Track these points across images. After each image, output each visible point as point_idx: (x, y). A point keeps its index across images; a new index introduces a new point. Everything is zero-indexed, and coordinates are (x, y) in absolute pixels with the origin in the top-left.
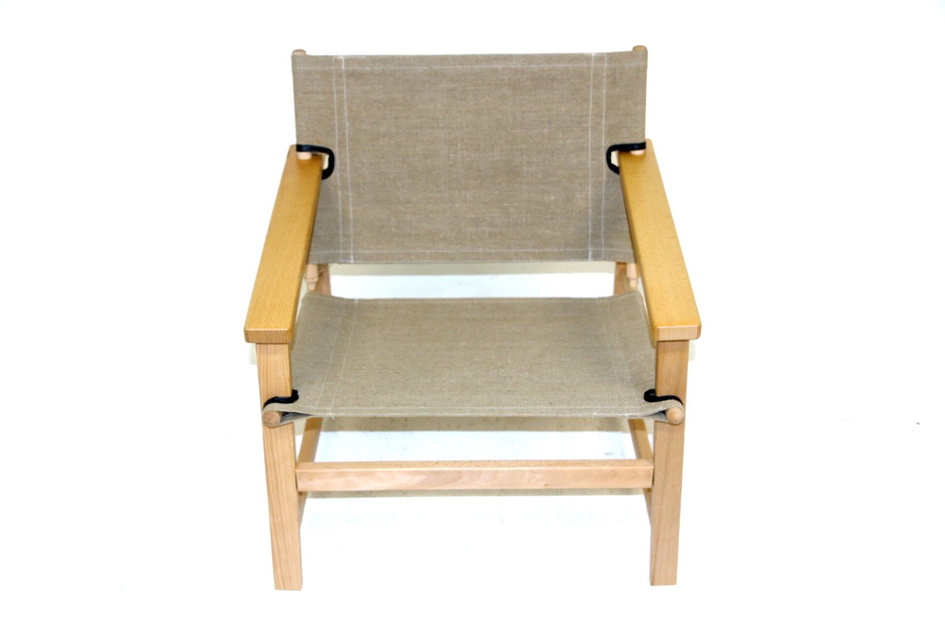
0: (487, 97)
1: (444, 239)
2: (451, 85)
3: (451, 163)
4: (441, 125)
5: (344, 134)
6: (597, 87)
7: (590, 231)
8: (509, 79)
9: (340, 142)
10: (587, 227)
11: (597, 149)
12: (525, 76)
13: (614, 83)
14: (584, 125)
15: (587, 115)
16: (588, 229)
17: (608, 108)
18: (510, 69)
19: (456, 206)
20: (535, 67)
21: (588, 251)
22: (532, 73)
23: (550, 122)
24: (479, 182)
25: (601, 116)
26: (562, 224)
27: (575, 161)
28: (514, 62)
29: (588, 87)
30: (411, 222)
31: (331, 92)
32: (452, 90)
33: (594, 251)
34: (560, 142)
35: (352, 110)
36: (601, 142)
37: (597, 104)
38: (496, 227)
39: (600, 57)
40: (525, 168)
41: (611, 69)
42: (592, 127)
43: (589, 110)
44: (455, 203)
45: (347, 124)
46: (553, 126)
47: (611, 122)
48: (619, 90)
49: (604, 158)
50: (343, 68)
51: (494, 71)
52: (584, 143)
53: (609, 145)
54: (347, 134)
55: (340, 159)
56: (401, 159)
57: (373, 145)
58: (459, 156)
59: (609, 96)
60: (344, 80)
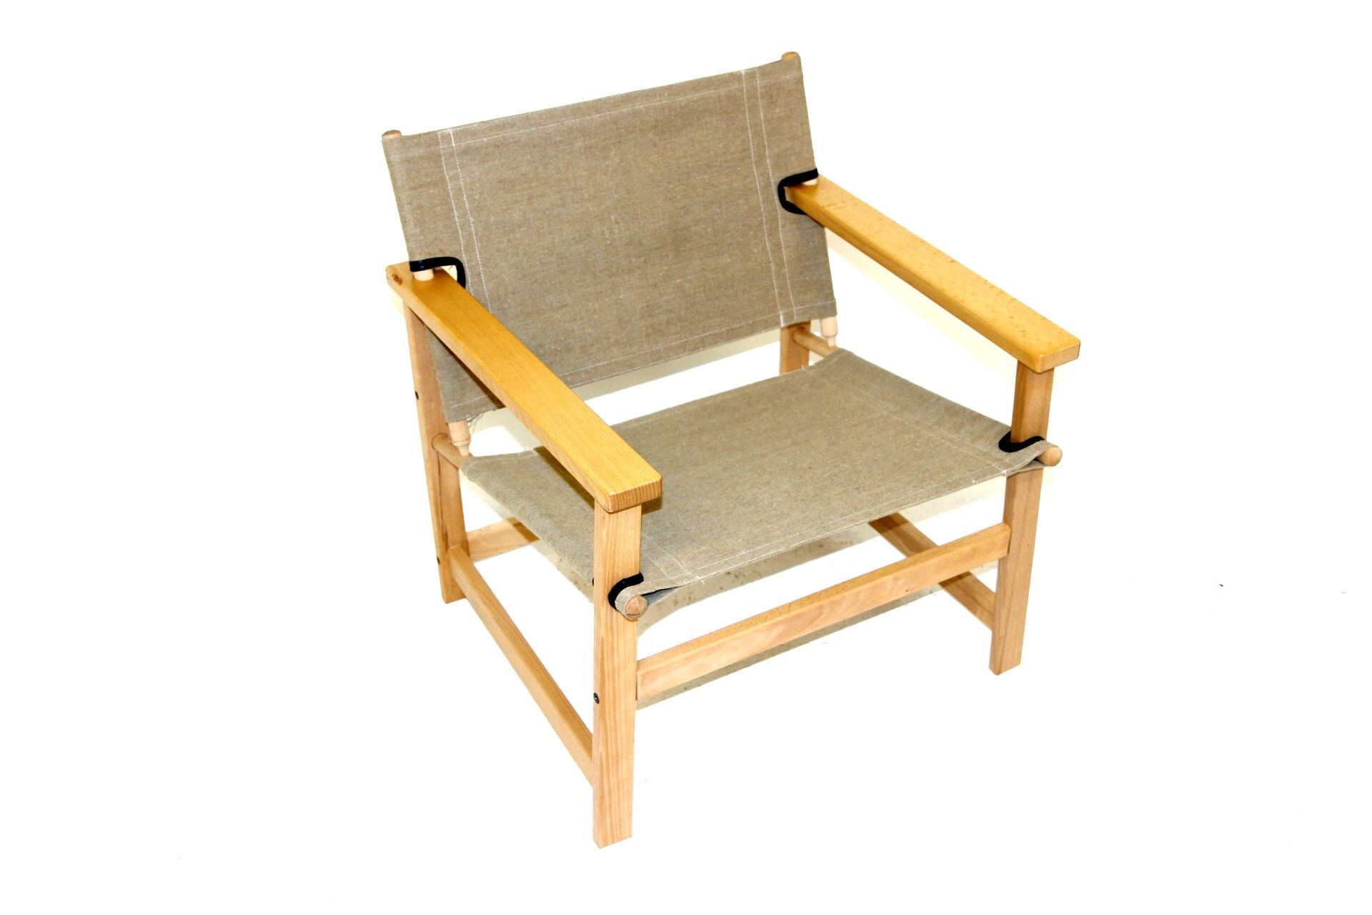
0: (633, 149)
1: (616, 344)
2: (588, 142)
3: (608, 242)
4: (586, 196)
5: (470, 234)
6: (754, 109)
7: (776, 291)
8: (656, 121)
9: (467, 246)
10: (772, 286)
11: (768, 185)
12: (673, 113)
13: (772, 103)
14: (748, 161)
15: (748, 149)
16: (774, 289)
17: (769, 135)
18: (654, 108)
19: (621, 297)
20: (682, 100)
21: (779, 316)
22: (682, 108)
23: (709, 166)
24: (642, 259)
25: (764, 146)
26: (745, 290)
27: (745, 207)
28: (658, 97)
29: (743, 113)
30: (573, 331)
31: (444, 180)
32: (590, 148)
33: (785, 314)
34: (725, 187)
35: (474, 200)
36: (769, 178)
37: (757, 134)
38: (671, 311)
39: (751, 74)
40: (693, 229)
41: (765, 87)
42: (756, 162)
43: (749, 142)
44: (619, 294)
45: (472, 220)
46: (714, 169)
47: (776, 150)
48: (777, 110)
49: (776, 197)
50: (454, 145)
51: (635, 114)
52: (751, 183)
53: (779, 180)
54: (474, 234)
55: (470, 268)
56: (546, 251)
57: (509, 241)
58: (616, 231)
59: (769, 121)
60: (457, 161)
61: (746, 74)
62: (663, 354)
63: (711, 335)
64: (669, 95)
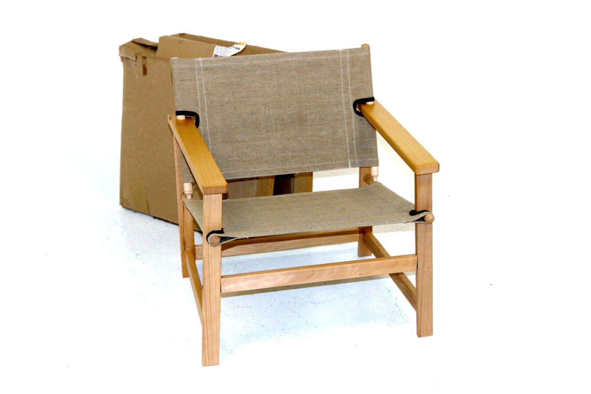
0: (284, 77)
1: (266, 162)
2: (263, 72)
3: (267, 116)
4: (259, 95)
5: (204, 104)
6: (344, 68)
7: (348, 151)
8: (296, 66)
9: (202, 108)
10: (347, 148)
11: (348, 103)
12: (305, 64)
13: (353, 66)
14: (339, 90)
15: (340, 84)
16: (347, 150)
17: (351, 80)
18: (295, 61)
19: (271, 141)
20: (309, 59)
21: (348, 162)
22: (309, 62)
23: (320, 90)
24: (283, 126)
25: (348, 84)
26: (332, 148)
27: (336, 110)
28: (298, 57)
29: (339, 68)
30: (246, 153)
31: (195, 80)
32: (264, 74)
33: (351, 162)
34: (327, 100)
35: (208, 90)
36: (349, 99)
37: (345, 78)
38: (295, 152)
39: (345, 52)
40: (309, 117)
41: (351, 58)
42: (343, 91)
43: (341, 81)
44: (270, 140)
45: (205, 98)
46: (322, 92)
47: (354, 87)
48: (356, 69)
49: (352, 108)
50: (201, 65)
51: (287, 62)
52: (340, 100)
53: (354, 100)
54: (206, 104)
55: (202, 118)
56: (238, 116)
57: (221, 109)
58: (271, 112)
59: (351, 73)
60: (202, 72)
61: (341, 51)
62: (288, 170)
63: (313, 166)
64: (303, 56)
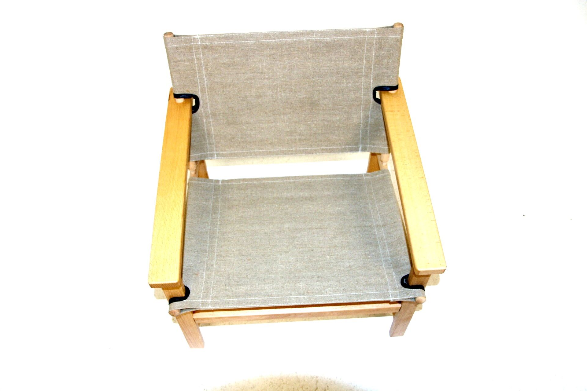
0: (296, 58)
1: (271, 143)
2: (272, 52)
3: (274, 100)
4: (267, 77)
5: (204, 85)
6: (369, 50)
7: (361, 136)
8: (311, 47)
9: (201, 90)
10: (359, 133)
11: (368, 88)
12: (322, 45)
13: (380, 48)
14: (360, 74)
15: (361, 68)
16: (359, 135)
17: (375, 64)
18: (311, 41)
19: (278, 124)
20: (328, 39)
21: (359, 147)
22: (327, 43)
23: (337, 73)
24: (292, 110)
25: (371, 69)
26: (344, 133)
27: (353, 96)
28: (314, 36)
29: (363, 51)
30: (250, 134)
31: (193, 59)
32: (273, 54)
33: (362, 147)
34: (344, 85)
35: (208, 70)
36: (370, 84)
37: (369, 61)
38: (303, 135)
39: (372, 31)
40: (321, 102)
41: (379, 39)
42: (364, 76)
43: (363, 65)
44: (277, 123)
45: (205, 79)
46: (339, 75)
47: (377, 72)
48: (383, 53)
49: (372, 94)
50: (199, 43)
51: (301, 42)
52: (359, 85)
53: (375, 86)
54: (206, 85)
55: (203, 101)
56: (241, 99)
57: (223, 91)
58: (279, 96)
59: (376, 56)
60: (201, 51)
61: (369, 31)
62: (294, 152)
63: (320, 149)
